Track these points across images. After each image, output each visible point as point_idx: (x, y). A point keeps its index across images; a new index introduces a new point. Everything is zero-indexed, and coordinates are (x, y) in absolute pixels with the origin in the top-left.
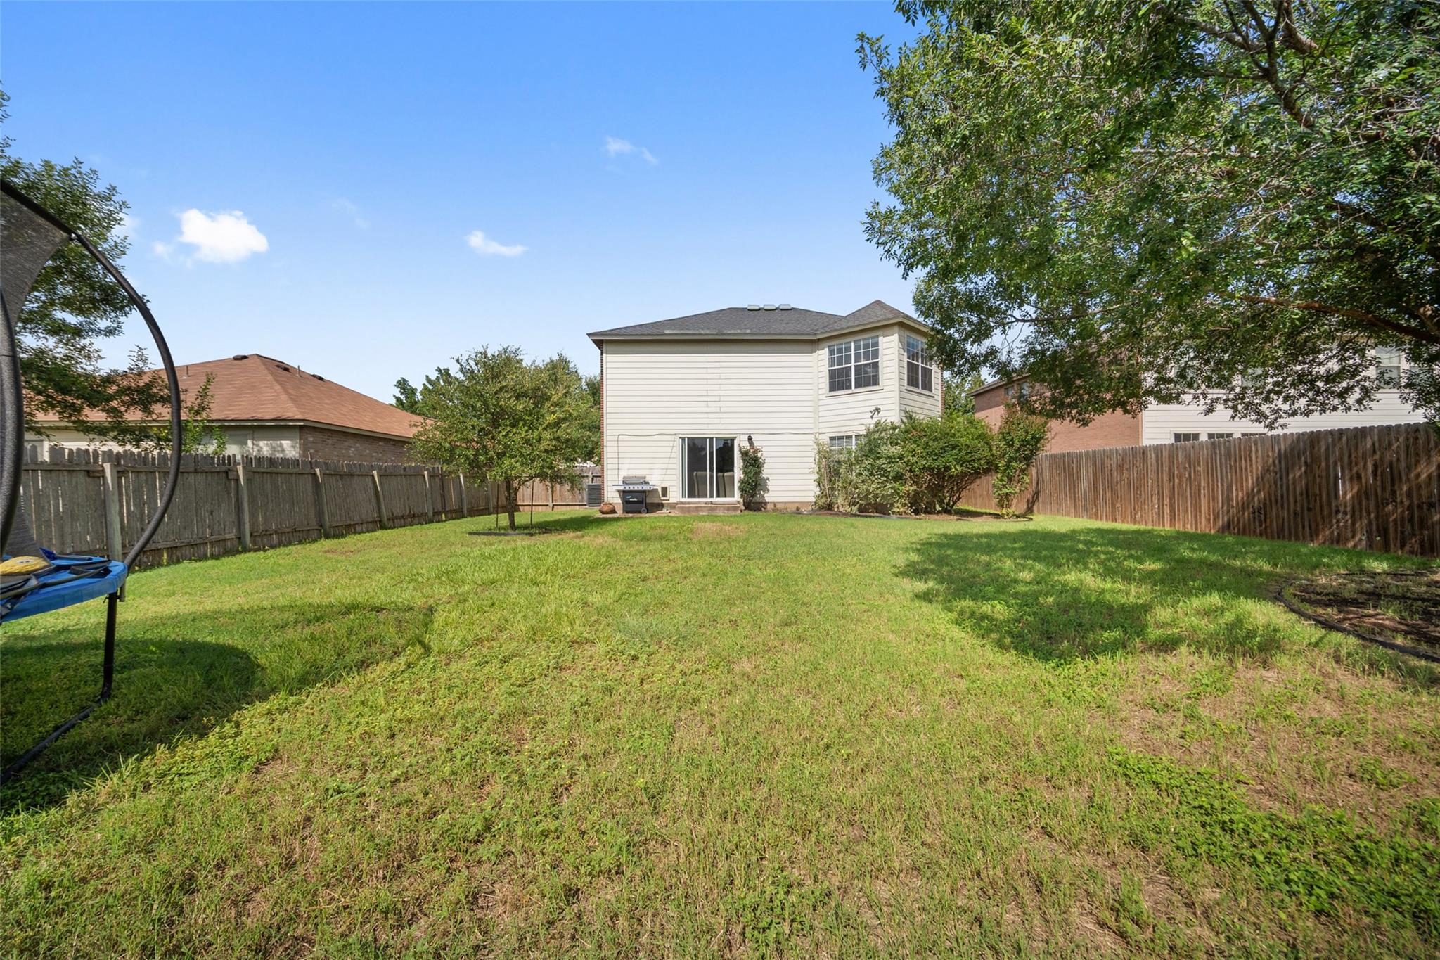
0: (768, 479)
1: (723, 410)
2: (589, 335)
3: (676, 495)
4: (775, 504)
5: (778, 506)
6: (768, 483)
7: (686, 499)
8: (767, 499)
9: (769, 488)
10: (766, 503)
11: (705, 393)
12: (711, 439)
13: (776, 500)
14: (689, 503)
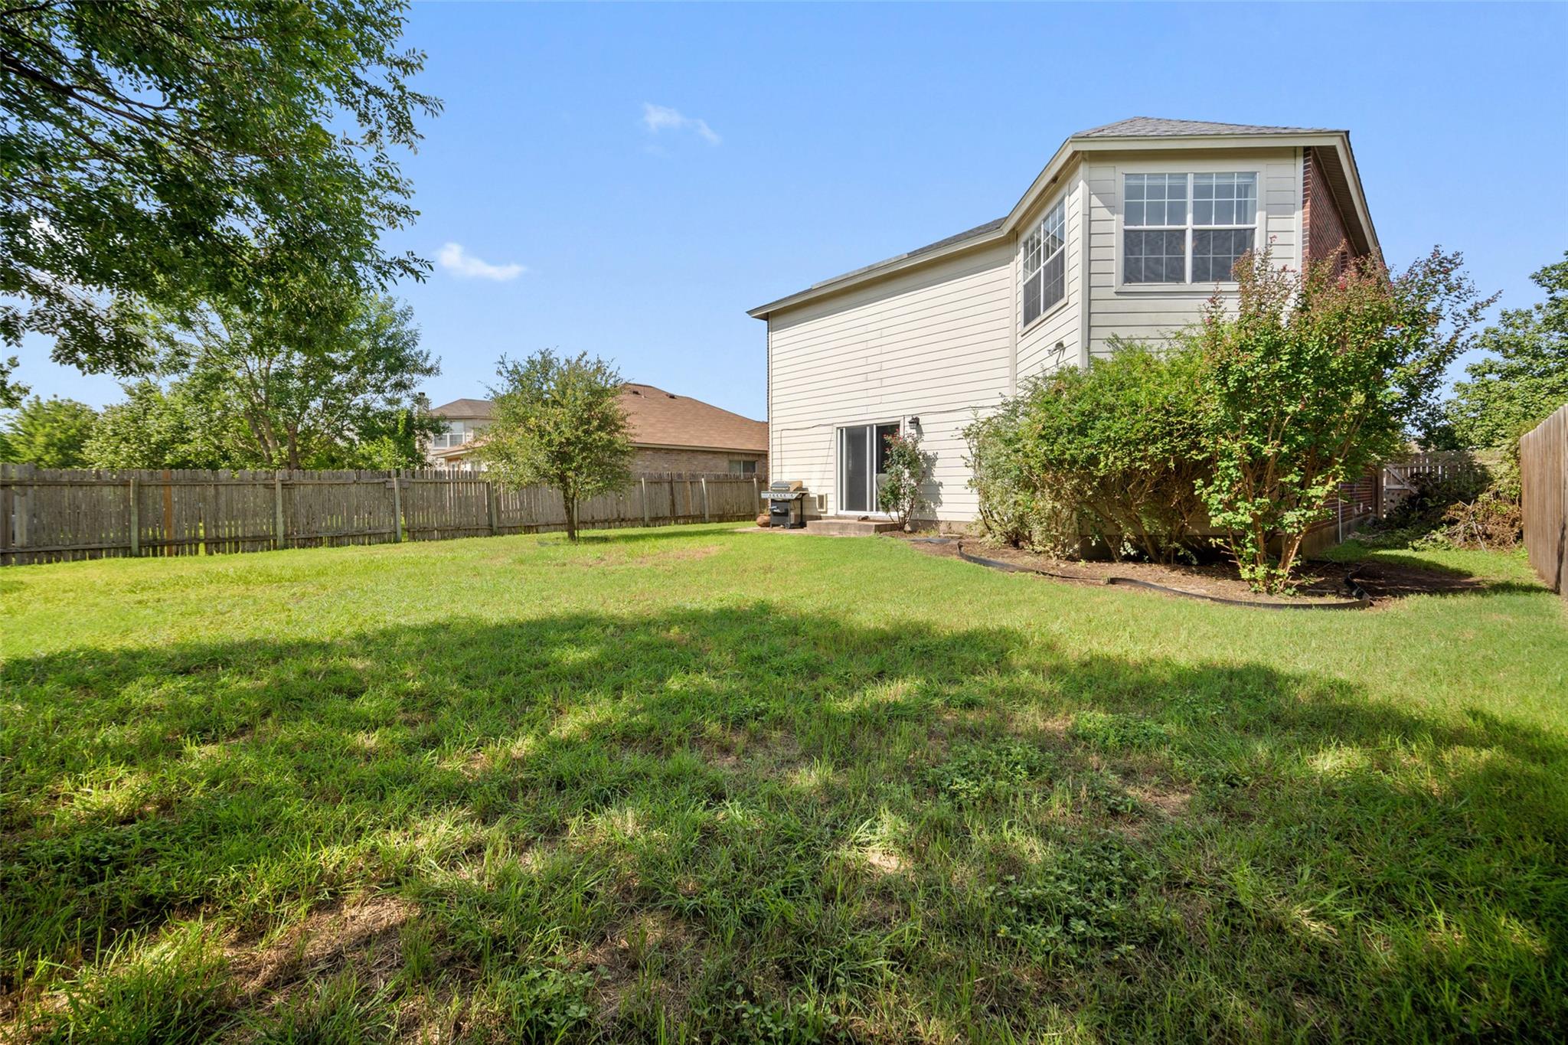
0: (941, 484)
1: (886, 382)
2: (749, 312)
3: (833, 507)
4: (949, 524)
5: (954, 528)
6: (942, 491)
7: (844, 513)
8: (940, 516)
9: (943, 498)
10: (937, 523)
11: (862, 362)
12: (871, 426)
13: (950, 518)
14: (845, 518)
